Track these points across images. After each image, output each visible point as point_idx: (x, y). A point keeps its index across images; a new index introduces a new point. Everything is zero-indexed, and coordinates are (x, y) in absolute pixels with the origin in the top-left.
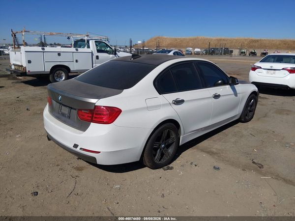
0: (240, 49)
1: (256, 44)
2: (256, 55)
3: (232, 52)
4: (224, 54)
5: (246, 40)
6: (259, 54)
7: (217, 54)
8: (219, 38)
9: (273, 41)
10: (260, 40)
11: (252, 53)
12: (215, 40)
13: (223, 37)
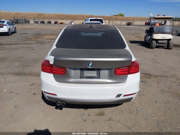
0: (34, 20)
1: (42, 17)
2: (44, 23)
3: (29, 21)
4: (25, 23)
5: (35, 14)
6: (46, 22)
7: (20, 23)
8: (17, 12)
9: (50, 14)
10: (43, 14)
11: (42, 22)
12: (14, 14)
13: (19, 12)
